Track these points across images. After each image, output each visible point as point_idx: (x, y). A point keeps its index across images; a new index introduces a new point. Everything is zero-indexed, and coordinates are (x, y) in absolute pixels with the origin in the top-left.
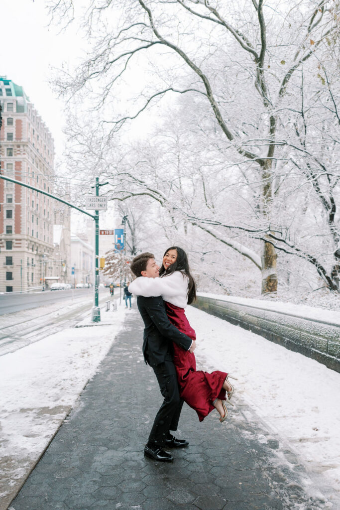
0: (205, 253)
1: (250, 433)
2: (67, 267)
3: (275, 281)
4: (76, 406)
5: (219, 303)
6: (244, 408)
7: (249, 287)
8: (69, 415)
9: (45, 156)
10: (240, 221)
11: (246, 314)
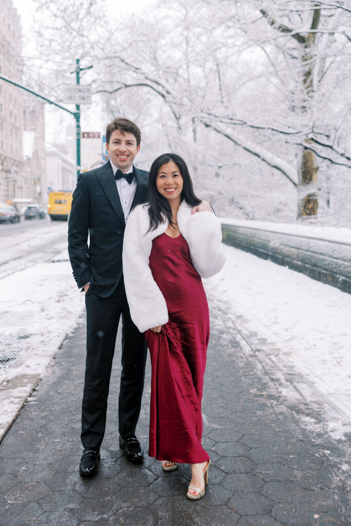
0: (220, 167)
1: (313, 420)
2: (41, 187)
3: (316, 202)
4: (47, 374)
5: (242, 231)
6: (297, 378)
7: (278, 210)
8: (37, 389)
9: (9, 38)
10: (274, 119)
11: (281, 244)
